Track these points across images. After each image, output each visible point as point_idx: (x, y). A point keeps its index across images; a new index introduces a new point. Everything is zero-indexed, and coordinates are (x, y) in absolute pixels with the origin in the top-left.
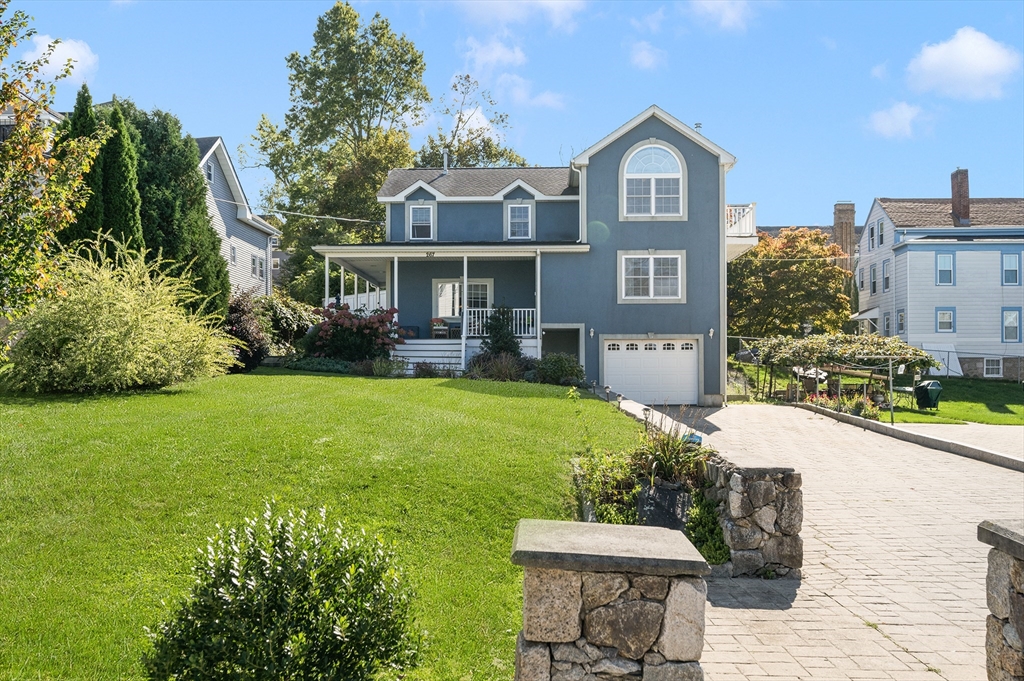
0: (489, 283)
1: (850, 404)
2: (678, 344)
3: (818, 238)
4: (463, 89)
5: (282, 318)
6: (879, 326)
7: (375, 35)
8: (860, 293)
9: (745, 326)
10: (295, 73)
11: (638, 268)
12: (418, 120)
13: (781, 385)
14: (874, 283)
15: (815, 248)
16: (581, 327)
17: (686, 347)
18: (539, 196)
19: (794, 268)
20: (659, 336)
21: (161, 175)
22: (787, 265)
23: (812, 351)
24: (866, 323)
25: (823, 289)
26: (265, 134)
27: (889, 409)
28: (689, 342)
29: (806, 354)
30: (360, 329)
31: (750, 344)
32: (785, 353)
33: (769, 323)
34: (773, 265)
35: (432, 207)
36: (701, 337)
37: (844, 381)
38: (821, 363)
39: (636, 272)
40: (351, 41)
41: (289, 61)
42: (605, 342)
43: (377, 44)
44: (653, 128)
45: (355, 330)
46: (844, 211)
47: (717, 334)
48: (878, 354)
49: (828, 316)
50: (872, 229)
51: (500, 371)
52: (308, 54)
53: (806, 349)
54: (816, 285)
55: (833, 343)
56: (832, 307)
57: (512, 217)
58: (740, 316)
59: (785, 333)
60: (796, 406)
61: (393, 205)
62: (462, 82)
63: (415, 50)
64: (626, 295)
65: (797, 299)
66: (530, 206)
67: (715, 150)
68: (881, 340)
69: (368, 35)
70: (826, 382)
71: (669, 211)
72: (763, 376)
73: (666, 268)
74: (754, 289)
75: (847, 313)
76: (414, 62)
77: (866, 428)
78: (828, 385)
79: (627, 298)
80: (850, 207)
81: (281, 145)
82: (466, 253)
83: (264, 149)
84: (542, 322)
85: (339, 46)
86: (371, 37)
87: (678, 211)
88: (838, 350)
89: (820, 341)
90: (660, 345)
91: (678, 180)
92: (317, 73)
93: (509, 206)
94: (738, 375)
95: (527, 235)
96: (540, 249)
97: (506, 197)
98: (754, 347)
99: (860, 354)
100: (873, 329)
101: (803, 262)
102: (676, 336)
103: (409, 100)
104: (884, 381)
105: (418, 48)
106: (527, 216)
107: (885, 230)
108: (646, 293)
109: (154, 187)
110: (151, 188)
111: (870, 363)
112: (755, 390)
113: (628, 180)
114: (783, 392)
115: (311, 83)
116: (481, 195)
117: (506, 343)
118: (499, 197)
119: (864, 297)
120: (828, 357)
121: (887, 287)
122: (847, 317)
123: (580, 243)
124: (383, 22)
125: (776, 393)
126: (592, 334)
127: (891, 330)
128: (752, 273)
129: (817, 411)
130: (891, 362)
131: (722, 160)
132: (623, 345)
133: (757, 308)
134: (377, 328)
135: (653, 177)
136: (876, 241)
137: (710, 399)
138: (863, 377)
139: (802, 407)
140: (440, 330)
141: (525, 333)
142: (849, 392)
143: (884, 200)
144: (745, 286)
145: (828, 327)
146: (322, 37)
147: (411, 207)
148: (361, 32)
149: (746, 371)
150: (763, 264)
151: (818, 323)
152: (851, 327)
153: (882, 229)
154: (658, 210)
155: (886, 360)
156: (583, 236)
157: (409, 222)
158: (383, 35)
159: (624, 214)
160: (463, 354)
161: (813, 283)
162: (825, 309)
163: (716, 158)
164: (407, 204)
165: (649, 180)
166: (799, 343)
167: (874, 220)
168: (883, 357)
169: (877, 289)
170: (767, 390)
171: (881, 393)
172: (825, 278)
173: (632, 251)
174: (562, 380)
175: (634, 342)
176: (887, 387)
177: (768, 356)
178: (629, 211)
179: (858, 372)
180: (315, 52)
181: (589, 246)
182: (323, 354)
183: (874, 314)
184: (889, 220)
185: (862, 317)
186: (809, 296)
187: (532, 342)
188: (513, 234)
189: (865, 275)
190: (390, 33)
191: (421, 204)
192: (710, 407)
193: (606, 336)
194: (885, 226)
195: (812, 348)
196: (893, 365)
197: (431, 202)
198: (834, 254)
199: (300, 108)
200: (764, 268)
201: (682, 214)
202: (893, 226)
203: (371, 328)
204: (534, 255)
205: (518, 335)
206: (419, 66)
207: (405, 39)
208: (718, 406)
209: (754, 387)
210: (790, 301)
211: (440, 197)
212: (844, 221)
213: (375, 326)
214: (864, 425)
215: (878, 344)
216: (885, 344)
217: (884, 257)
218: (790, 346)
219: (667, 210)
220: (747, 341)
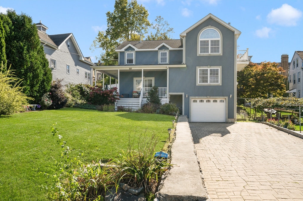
0: (153, 79)
1: (283, 123)
2: (218, 100)
3: (274, 65)
4: (159, 21)
5: (85, 91)
6: (296, 95)
7: (133, 5)
8: (290, 84)
9: (248, 95)
10: (109, 18)
11: (204, 72)
12: (146, 31)
13: (259, 115)
14: (295, 80)
15: (273, 69)
16: (183, 94)
17: (221, 101)
18: (170, 48)
19: (266, 75)
20: (211, 97)
21: (20, 37)
22: (263, 74)
23: (270, 103)
24: (291, 94)
25: (277, 82)
26: (100, 37)
27: (299, 125)
28: (223, 99)
29: (268, 104)
30: (103, 94)
31: (248, 101)
32: (260, 104)
33: (257, 94)
34: (258, 74)
35: (134, 53)
36: (227, 98)
37: (282, 114)
38: (273, 107)
39: (203, 74)
40: (125, 7)
41: (107, 14)
42: (192, 100)
43: (134, 8)
44: (210, 22)
45: (101, 95)
46: (285, 58)
47: (233, 97)
48: (296, 104)
49: (278, 92)
50: (294, 62)
51: (147, 110)
52: (113, 12)
53: (268, 102)
54: (274, 81)
55: (278, 100)
56: (279, 89)
57: (161, 56)
58: (247, 92)
59: (261, 97)
60: (263, 123)
61: (121, 52)
62: (158, 18)
63: (145, 9)
64: (200, 82)
65: (267, 86)
66: (167, 52)
67: (233, 29)
68: (296, 99)
69: (131, 6)
70: (276, 114)
71: (216, 52)
72: (253, 112)
73: (214, 73)
74: (252, 83)
75: (284, 90)
76: (144, 13)
77: (289, 133)
78: (276, 115)
79: (200, 83)
80: (287, 56)
81: (105, 40)
82: (143, 68)
83: (100, 41)
84: (169, 92)
85: (121, 9)
86: (132, 6)
87: (219, 52)
88: (280, 103)
89: (273, 100)
90: (212, 100)
91: (219, 40)
92: (115, 18)
93: (160, 52)
94: (244, 111)
95: (166, 62)
96: (168, 66)
97: (159, 49)
98: (250, 101)
99: (288, 104)
100: (294, 96)
101: (269, 73)
102: (218, 97)
103: (144, 25)
104: (297, 114)
105: (146, 9)
106: (166, 56)
107: (299, 62)
108: (207, 82)
109: (15, 41)
110: (14, 42)
111: (292, 107)
112: (249, 117)
113: (201, 41)
114: (259, 118)
115: (113, 21)
116: (150, 48)
117: (155, 100)
118: (156, 49)
119: (291, 85)
120: (276, 105)
121: (299, 82)
122: (285, 92)
123: (183, 64)
124: (135, 1)
125: (257, 118)
126: (187, 97)
127: (300, 96)
128: (251, 77)
129: (270, 126)
130: (300, 107)
131: (235, 33)
132: (198, 100)
133: (253, 89)
134: (109, 94)
135: (210, 40)
136: (295, 66)
137: (230, 120)
138: (290, 113)
139: (265, 124)
140: (136, 95)
141: (163, 96)
142: (283, 118)
143: (299, 52)
144: (249, 81)
145: (278, 95)
146: (116, 7)
147: (126, 53)
148: (128, 5)
149: (247, 110)
150: (255, 74)
151: (275, 94)
152: (286, 95)
153: (298, 61)
154: (212, 52)
155: (298, 106)
156: (184, 61)
157: (126, 58)
158: (135, 5)
159: (199, 53)
160: (140, 103)
161: (273, 80)
162: (277, 89)
163: (233, 32)
164: (125, 52)
165: (208, 41)
166: (266, 100)
167: (295, 58)
168: (297, 105)
169: (296, 82)
170: (254, 117)
171: (297, 118)
172: (277, 79)
173: (202, 67)
174: (169, 113)
175: (202, 99)
176: (298, 116)
177: (254, 105)
178: (201, 52)
179: (288, 111)
180: (115, 12)
181: (186, 65)
182: (91, 103)
183: (295, 91)
184: (300, 59)
185: (290, 92)
186: (271, 85)
187: (165, 99)
188: (161, 62)
189: (291, 78)
190: (137, 4)
191: (130, 52)
192: (230, 123)
193: (192, 97)
194: (299, 61)
195: (270, 102)
196: (301, 108)
197: (133, 51)
198: (280, 71)
199: (110, 28)
200: (255, 75)
201: (220, 53)
202: (302, 61)
203: (107, 94)
204: (166, 68)
205: (161, 97)
206: (146, 14)
207: (142, 6)
208: (233, 123)
209: (249, 116)
210: (265, 87)
211: (136, 49)
212: (284, 61)
213: (108, 93)
214: (289, 132)
215: (295, 101)
216: (298, 100)
217: (298, 71)
218: (261, 101)
219: (215, 52)
220: (247, 100)
